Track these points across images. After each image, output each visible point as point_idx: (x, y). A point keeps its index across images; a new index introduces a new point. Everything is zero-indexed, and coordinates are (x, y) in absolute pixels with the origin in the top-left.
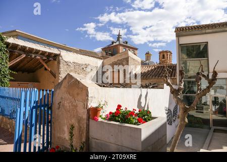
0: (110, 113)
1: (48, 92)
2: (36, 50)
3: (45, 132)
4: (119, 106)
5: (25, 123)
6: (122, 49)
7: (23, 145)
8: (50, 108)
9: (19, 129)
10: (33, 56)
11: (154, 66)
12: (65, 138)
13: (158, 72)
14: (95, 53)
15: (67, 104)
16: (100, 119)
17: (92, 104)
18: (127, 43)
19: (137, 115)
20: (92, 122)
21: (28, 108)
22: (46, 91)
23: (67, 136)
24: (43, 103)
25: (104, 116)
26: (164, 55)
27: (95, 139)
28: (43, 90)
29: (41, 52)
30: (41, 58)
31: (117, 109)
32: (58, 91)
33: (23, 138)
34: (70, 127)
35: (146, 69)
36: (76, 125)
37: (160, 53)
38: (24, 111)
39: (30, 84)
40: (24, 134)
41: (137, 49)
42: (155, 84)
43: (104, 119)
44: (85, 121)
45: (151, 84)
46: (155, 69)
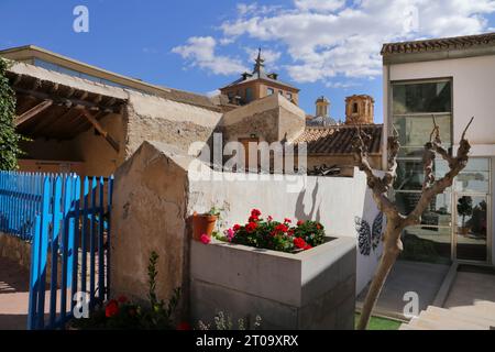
0: (236, 227)
1: (102, 181)
2: (76, 90)
3: (97, 268)
4: (256, 213)
5: (53, 247)
6: (263, 91)
7: (48, 294)
8: (106, 216)
9: (40, 260)
10: (69, 103)
11: (335, 127)
12: (138, 281)
13: (343, 141)
14: (207, 99)
15: (141, 207)
16: (213, 240)
17: (197, 208)
18: (275, 76)
19: (293, 231)
20: (196, 246)
21: (59, 216)
22: (98, 179)
23: (142, 275)
24: (90, 206)
25: (221, 235)
26: (356, 105)
27: (202, 281)
28: (91, 179)
29: (86, 95)
30: (87, 108)
31: (251, 219)
32: (123, 180)
33: (49, 280)
34: (149, 256)
35: (316, 135)
36: (162, 253)
37: (348, 99)
38: (49, 223)
39: (63, 164)
40: (50, 271)
41: (297, 91)
42: (335, 166)
43: (223, 239)
44: (182, 244)
45: (325, 166)
46: (336, 133)
